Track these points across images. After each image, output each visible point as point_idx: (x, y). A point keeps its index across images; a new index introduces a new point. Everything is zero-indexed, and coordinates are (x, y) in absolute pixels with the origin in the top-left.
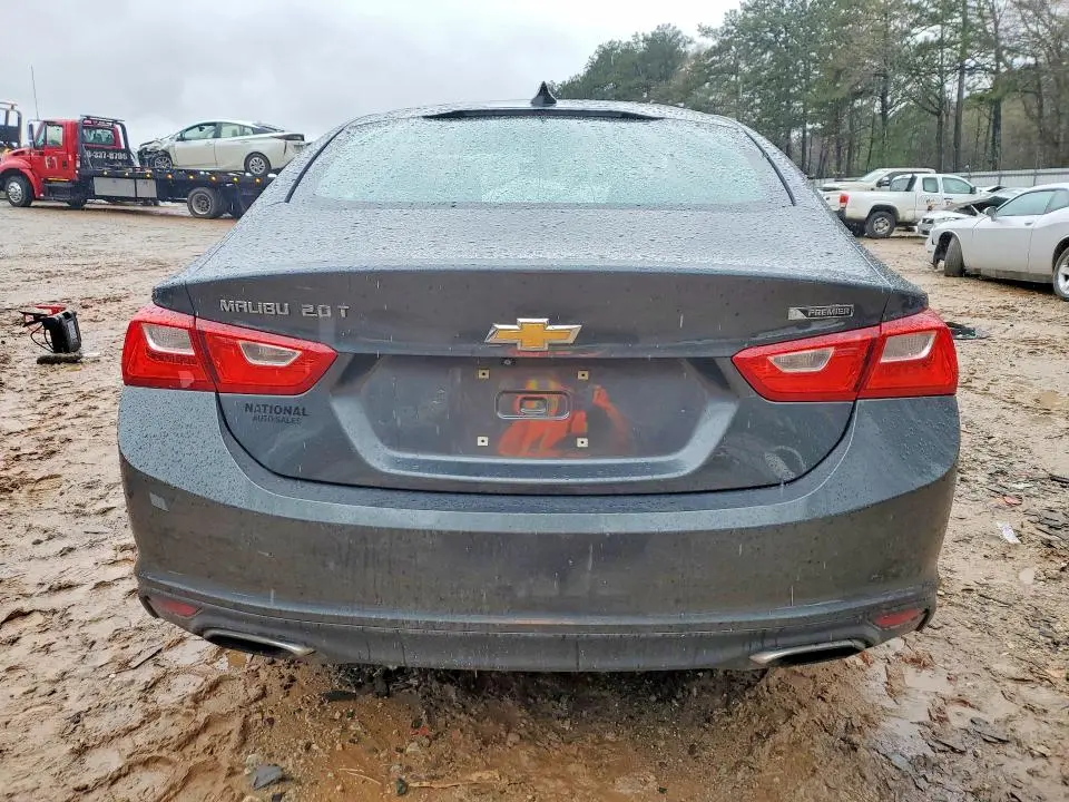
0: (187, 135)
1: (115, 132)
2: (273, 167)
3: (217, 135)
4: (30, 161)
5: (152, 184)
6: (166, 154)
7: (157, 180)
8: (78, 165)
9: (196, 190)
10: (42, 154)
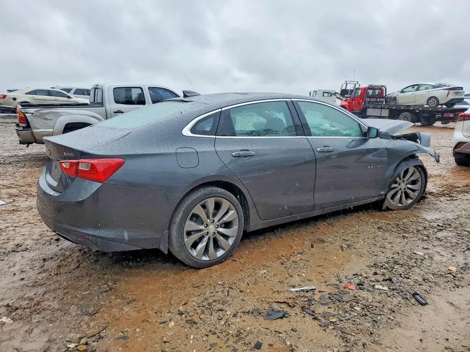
0: (405, 90)
1: (382, 90)
2: (440, 103)
3: (417, 90)
4: (349, 103)
5: (388, 111)
6: (395, 98)
7: (390, 109)
8: (363, 104)
9: (404, 113)
10: (353, 100)
